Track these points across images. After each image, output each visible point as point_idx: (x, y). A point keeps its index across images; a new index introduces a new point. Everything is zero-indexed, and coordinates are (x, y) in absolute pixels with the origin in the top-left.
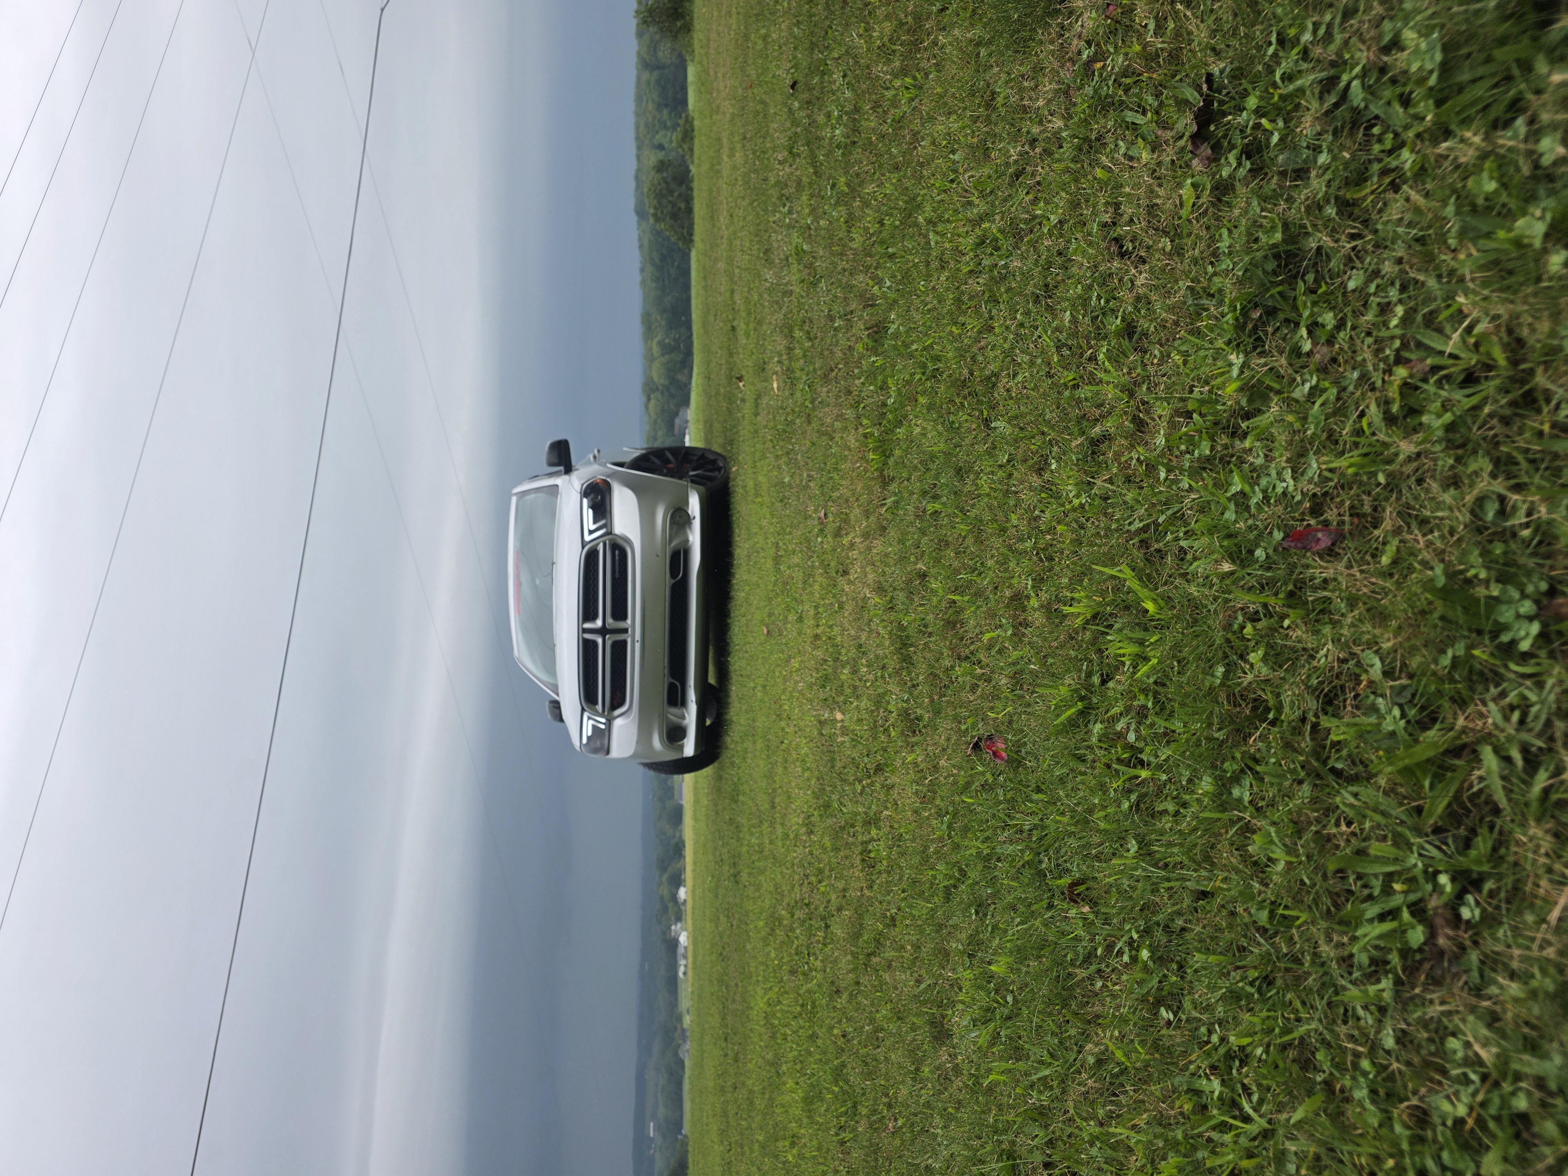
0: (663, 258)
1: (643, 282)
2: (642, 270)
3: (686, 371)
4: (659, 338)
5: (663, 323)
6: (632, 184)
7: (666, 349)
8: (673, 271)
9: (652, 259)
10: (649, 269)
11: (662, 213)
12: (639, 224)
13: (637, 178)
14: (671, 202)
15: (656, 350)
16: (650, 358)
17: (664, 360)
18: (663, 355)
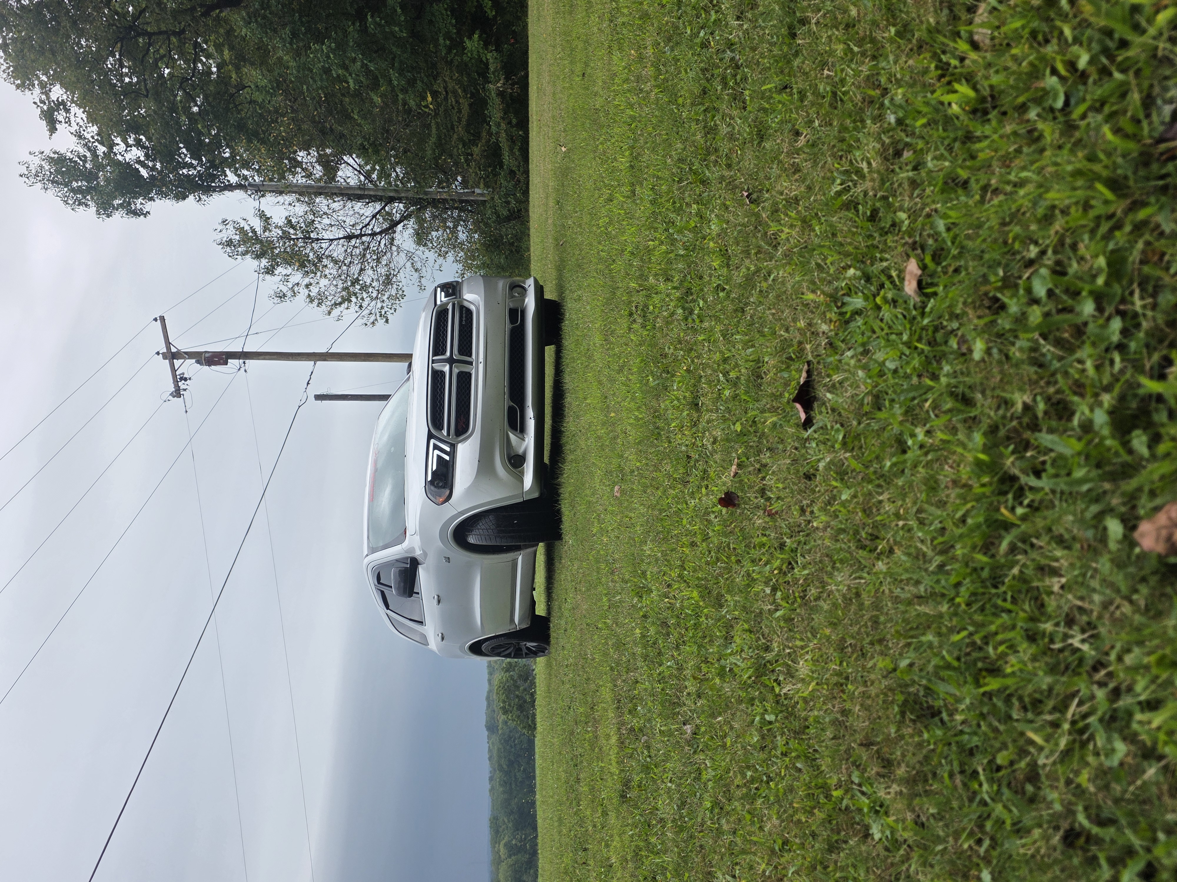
0: (511, 764)
1: (492, 790)
2: (491, 779)
3: (532, 871)
4: (506, 839)
5: (510, 825)
6: (485, 703)
7: (513, 850)
8: (519, 775)
9: (500, 765)
10: (498, 774)
11: (509, 705)
12: (489, 738)
13: (488, 698)
14: (517, 696)
15: (503, 851)
16: (497, 862)
17: (510, 861)
18: (510, 856)
